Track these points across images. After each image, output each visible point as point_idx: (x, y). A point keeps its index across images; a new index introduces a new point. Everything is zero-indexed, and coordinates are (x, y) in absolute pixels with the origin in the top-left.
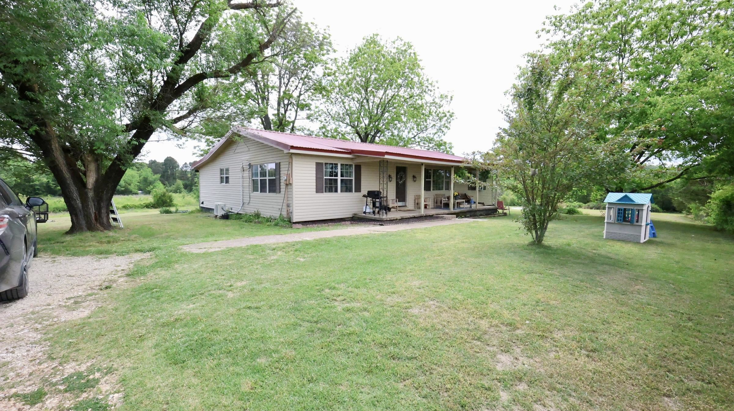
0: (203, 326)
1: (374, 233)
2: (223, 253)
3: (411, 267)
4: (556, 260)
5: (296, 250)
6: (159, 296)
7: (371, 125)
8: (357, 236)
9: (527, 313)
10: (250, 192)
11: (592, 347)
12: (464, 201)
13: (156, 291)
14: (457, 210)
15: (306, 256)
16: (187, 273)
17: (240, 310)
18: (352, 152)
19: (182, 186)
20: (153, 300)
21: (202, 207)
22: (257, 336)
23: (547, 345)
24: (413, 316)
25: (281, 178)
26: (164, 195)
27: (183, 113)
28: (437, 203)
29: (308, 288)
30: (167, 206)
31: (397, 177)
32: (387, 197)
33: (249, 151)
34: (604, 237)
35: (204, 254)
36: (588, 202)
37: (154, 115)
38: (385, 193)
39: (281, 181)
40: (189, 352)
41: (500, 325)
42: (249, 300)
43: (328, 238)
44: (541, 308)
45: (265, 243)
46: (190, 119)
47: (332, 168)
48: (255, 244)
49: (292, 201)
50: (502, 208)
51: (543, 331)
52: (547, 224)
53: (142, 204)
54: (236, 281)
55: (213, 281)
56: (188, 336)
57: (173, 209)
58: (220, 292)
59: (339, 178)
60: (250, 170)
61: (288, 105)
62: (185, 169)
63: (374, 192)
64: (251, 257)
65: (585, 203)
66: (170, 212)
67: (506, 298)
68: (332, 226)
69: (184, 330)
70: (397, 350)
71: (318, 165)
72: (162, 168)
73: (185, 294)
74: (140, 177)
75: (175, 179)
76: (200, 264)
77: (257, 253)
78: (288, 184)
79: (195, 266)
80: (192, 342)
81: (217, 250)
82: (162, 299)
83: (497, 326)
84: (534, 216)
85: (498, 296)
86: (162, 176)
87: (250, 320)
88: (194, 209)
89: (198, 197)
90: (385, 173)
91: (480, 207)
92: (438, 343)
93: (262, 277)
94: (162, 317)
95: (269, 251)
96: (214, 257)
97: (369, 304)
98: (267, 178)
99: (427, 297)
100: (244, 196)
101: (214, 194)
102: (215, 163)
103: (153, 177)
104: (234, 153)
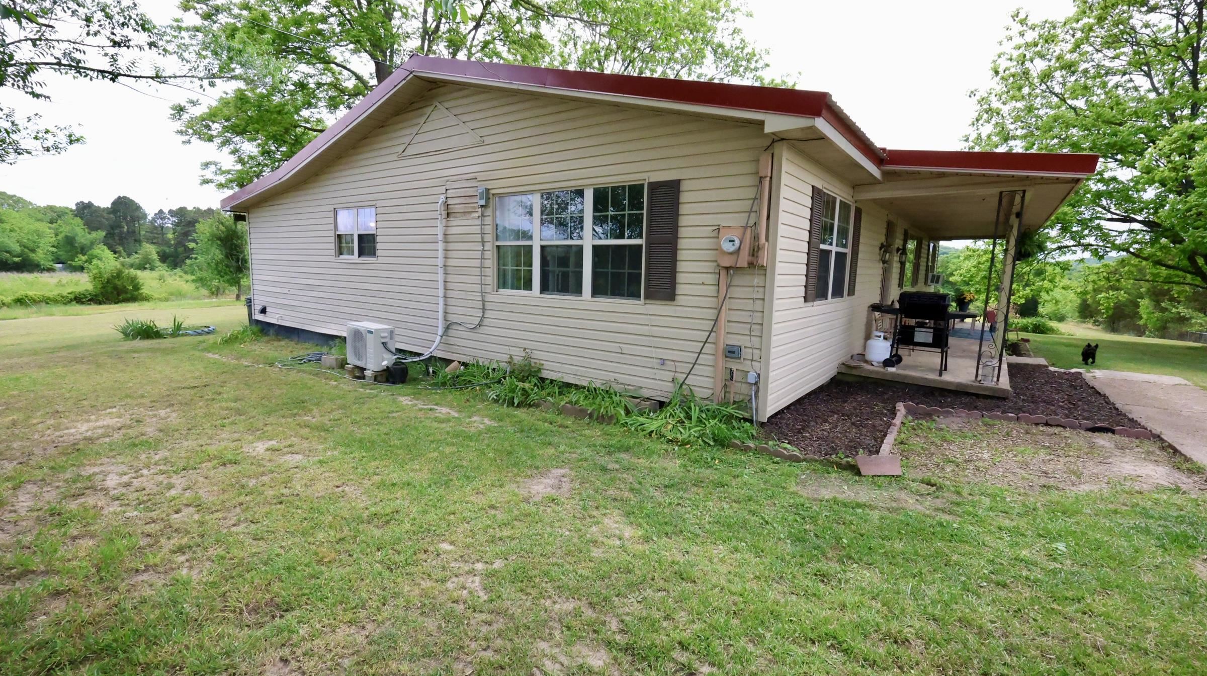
10: (489, 289)
18: (889, 159)
19: (155, 257)
21: (260, 322)
26: (119, 275)
33: (483, 144)
53: (65, 294)
59: (834, 249)
60: (488, 213)
62: (159, 221)
66: (158, 334)
72: (107, 219)
74: (56, 235)
86: (110, 235)
98: (587, 242)
100: (450, 301)
101: (302, 287)
102: (311, 191)
103: (89, 236)
104: (402, 156)
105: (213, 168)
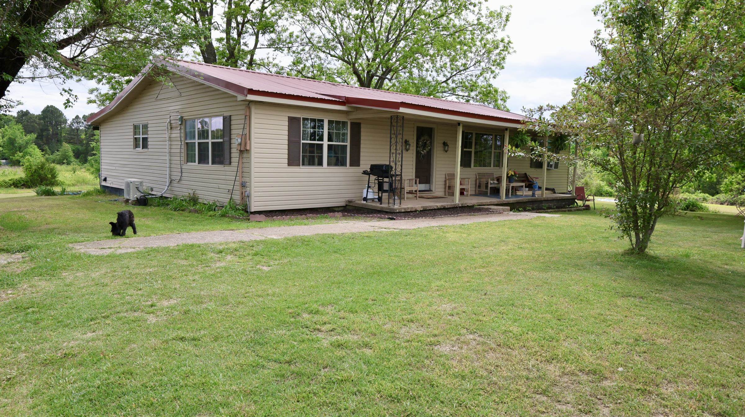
0: (109, 365)
1: (379, 230)
2: (139, 255)
3: (438, 283)
4: (666, 278)
5: (256, 254)
6: (38, 319)
7: (378, 60)
8: (353, 234)
9: (621, 356)
10: (183, 162)
11: (721, 408)
12: (523, 184)
13: (33, 312)
14: (512, 200)
15: (272, 263)
16: (82, 285)
17: (167, 342)
18: (346, 101)
19: (71, 154)
20: (28, 324)
21: (104, 187)
22: (196, 381)
23: (651, 404)
24: (441, 356)
25: (233, 141)
26: (42, 167)
27: (72, 32)
28: (479, 187)
29: (275, 311)
30: (47, 185)
31: (417, 144)
32: (401, 175)
33: (181, 96)
34: (742, 246)
35: (109, 256)
36: (718, 193)
37: (26, 34)
38: (399, 169)
39: (233, 146)
40: (88, 403)
41: (578, 372)
42: (181, 328)
43: (307, 237)
44: (643, 349)
45: (206, 241)
46: (84, 42)
47: (314, 127)
48: (190, 243)
49: (250, 177)
50: (583, 198)
51: (645, 383)
52: (655, 222)
53: (7, 181)
54: (160, 300)
55: (124, 297)
56: (85, 379)
57: (57, 189)
58: (136, 314)
59: (325, 143)
60: (183, 127)
61: (243, 24)
62: (75, 125)
63: (382, 166)
64: (185, 262)
65: (713, 195)
66: (53, 194)
67: (588, 333)
68: (312, 218)
69: (78, 371)
70: (415, 406)
71: (293, 121)
72: (39, 124)
73: (80, 317)
74: (3, 137)
75: (59, 141)
76: (103, 271)
77: (193, 257)
78: (244, 151)
79: (95, 275)
80: (91, 389)
81: (129, 250)
82: (42, 324)
83: (573, 374)
84: (634, 208)
85: (575, 329)
86: (40, 137)
87: (183, 357)
88: (92, 189)
89: (98, 170)
90: (400, 137)
91: (547, 195)
92: (481, 398)
93: (202, 293)
94: (43, 351)
95: (212, 254)
96: (126, 261)
97: (372, 337)
98: (210, 141)
99: (464, 328)
100: (172, 170)
101: (122, 166)
102: (124, 115)
103: (25, 138)
104: (157, 99)
105: (95, 93)
